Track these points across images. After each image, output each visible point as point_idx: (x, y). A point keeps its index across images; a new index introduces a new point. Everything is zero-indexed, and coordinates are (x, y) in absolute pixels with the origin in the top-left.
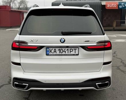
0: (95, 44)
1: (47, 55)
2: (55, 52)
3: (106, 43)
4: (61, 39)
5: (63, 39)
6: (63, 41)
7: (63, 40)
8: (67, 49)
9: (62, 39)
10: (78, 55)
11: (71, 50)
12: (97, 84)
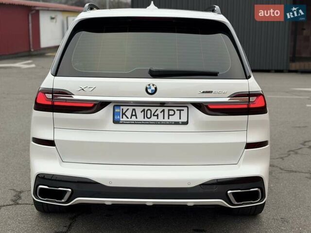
0: (227, 100)
1: (116, 122)
2: (133, 117)
3: (251, 98)
4: (148, 87)
5: (153, 85)
6: (152, 90)
7: (153, 88)
8: (161, 109)
9: (149, 85)
10: (186, 123)
11: (171, 113)
12: (229, 192)
